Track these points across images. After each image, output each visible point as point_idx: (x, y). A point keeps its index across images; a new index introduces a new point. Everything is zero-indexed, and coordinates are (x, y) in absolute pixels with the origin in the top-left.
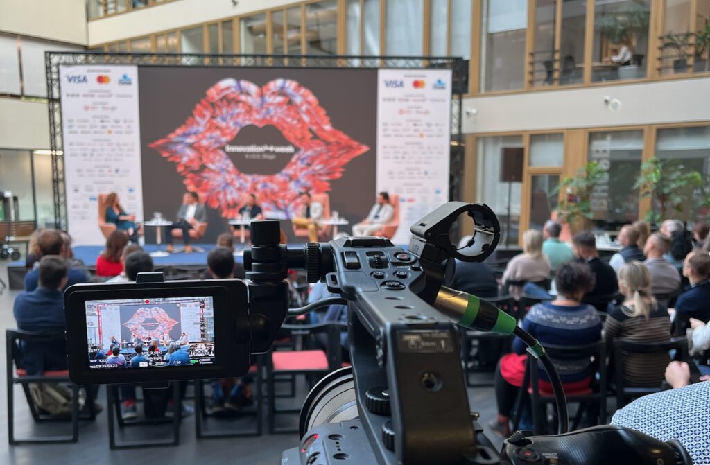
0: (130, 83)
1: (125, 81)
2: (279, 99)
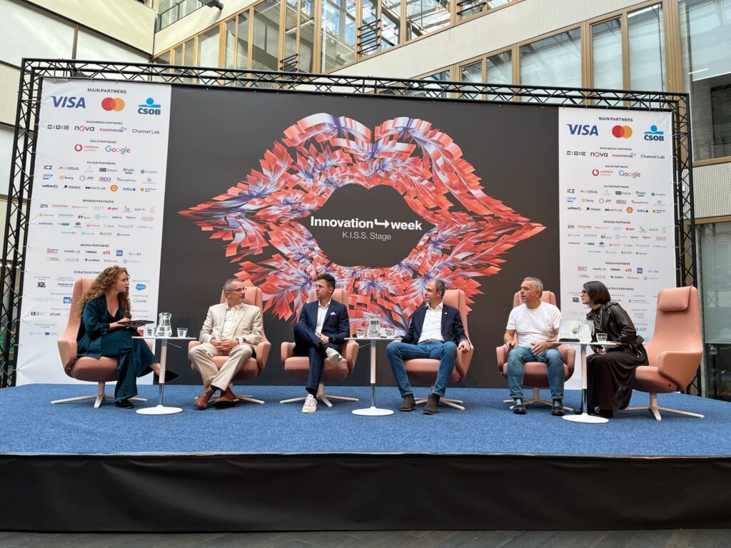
0: (158, 112)
1: (150, 108)
2: (401, 147)
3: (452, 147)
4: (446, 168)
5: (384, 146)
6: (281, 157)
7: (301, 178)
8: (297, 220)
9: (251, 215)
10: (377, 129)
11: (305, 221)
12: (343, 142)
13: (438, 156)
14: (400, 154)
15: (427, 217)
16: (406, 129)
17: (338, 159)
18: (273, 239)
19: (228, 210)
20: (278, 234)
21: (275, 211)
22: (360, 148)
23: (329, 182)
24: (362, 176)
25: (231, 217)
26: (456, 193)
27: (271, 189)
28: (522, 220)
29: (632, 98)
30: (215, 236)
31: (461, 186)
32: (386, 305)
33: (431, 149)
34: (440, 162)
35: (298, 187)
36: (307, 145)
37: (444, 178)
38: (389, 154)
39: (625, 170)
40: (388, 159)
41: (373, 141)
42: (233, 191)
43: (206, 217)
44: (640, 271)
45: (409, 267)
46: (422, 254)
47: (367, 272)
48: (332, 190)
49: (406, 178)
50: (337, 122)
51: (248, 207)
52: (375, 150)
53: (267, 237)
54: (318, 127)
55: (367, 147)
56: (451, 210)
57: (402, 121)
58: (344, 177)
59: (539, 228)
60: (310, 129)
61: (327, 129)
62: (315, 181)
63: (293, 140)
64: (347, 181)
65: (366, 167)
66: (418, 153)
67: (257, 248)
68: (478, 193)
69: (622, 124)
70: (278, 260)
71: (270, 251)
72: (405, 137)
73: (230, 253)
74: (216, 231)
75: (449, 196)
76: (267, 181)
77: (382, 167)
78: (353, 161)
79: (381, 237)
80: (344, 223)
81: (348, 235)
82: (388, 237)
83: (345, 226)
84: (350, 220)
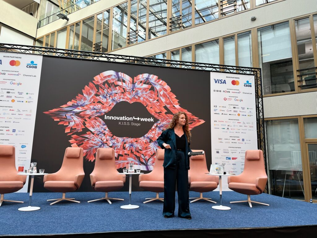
0: (36, 67)
1: (32, 65)
2: (145, 86)
3: (167, 87)
4: (164, 96)
5: (138, 86)
6: (92, 89)
7: (101, 98)
8: (98, 117)
9: (77, 114)
10: (135, 78)
11: (102, 117)
12: (120, 83)
13: (161, 91)
14: (145, 89)
15: (156, 116)
16: (147, 79)
17: (118, 90)
18: (87, 125)
19: (67, 112)
20: (90, 123)
21: (88, 112)
22: (127, 86)
23: (113, 100)
24: (128, 98)
25: (68, 115)
26: (168, 106)
27: (87, 102)
28: (196, 118)
29: (239, 70)
30: (60, 124)
31: (170, 104)
32: (138, 154)
33: (158, 87)
34: (162, 93)
35: (99, 102)
36: (104, 84)
37: (163, 100)
38: (140, 89)
39: (237, 98)
40: (140, 91)
41: (133, 83)
42: (70, 103)
43: (57, 115)
44: (243, 140)
45: (148, 138)
46: (154, 132)
47: (130, 140)
48: (115, 104)
49: (147, 99)
50: (118, 75)
51: (76, 110)
52: (134, 87)
53: (84, 124)
54: (109, 76)
55: (131, 86)
56: (166, 113)
57: (146, 75)
58: (120, 98)
59: (202, 122)
60: (105, 77)
61: (113, 77)
62: (107, 100)
63: (98, 82)
64: (121, 100)
65: (130, 94)
66: (152, 89)
67: (80, 129)
68: (177, 106)
69: (235, 80)
70: (89, 134)
71: (86, 130)
72: (147, 82)
73: (67, 131)
74: (61, 121)
75: (165, 107)
76: (85, 99)
77: (137, 95)
78: (124, 91)
79: (136, 124)
80: (120, 118)
81: (121, 123)
82: (139, 124)
83: (120, 119)
84: (122, 117)
